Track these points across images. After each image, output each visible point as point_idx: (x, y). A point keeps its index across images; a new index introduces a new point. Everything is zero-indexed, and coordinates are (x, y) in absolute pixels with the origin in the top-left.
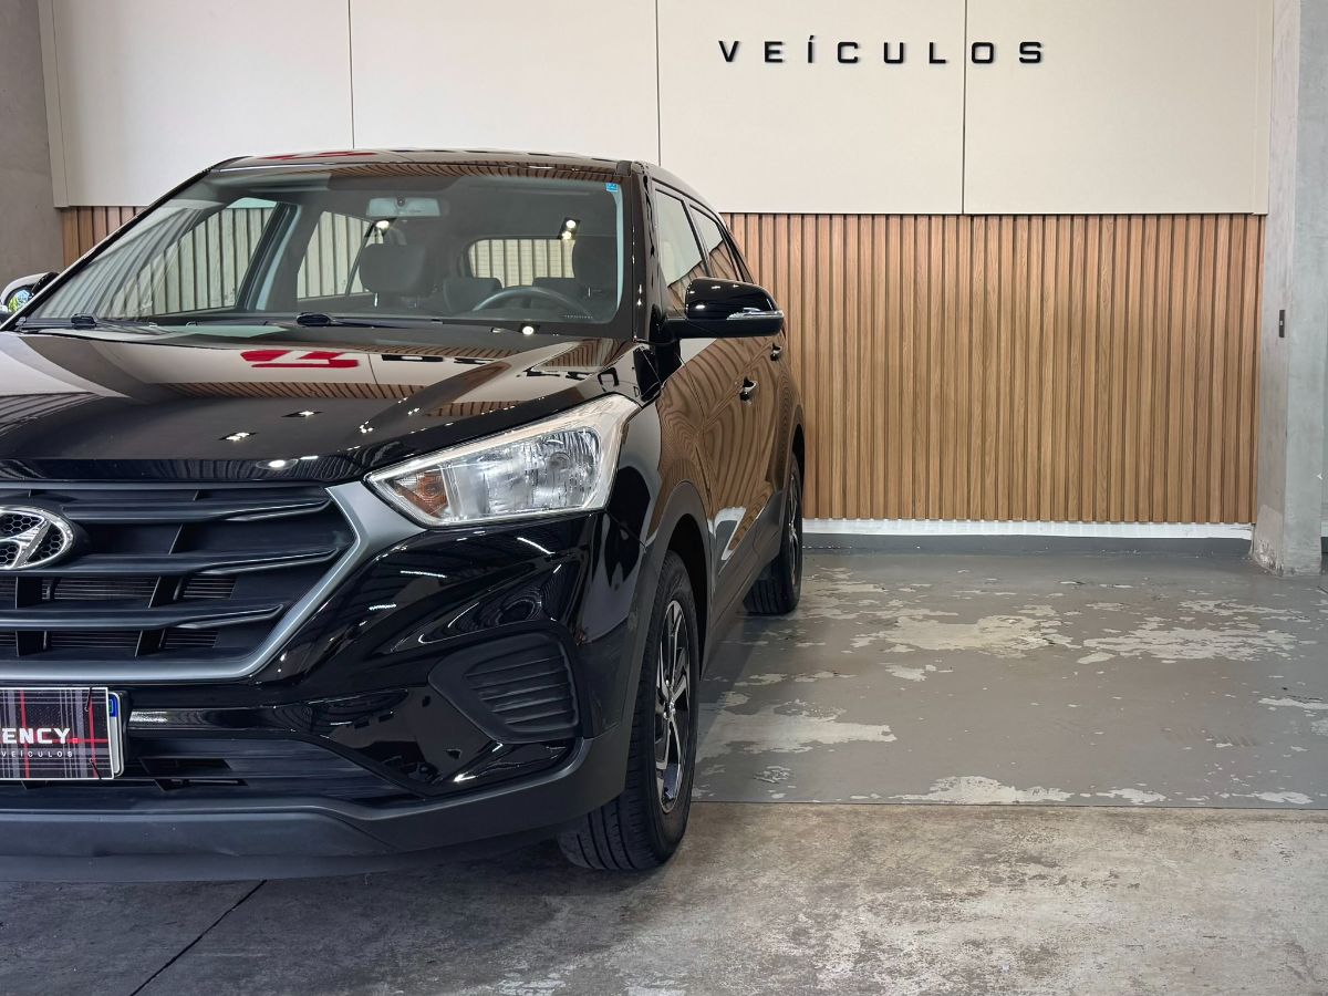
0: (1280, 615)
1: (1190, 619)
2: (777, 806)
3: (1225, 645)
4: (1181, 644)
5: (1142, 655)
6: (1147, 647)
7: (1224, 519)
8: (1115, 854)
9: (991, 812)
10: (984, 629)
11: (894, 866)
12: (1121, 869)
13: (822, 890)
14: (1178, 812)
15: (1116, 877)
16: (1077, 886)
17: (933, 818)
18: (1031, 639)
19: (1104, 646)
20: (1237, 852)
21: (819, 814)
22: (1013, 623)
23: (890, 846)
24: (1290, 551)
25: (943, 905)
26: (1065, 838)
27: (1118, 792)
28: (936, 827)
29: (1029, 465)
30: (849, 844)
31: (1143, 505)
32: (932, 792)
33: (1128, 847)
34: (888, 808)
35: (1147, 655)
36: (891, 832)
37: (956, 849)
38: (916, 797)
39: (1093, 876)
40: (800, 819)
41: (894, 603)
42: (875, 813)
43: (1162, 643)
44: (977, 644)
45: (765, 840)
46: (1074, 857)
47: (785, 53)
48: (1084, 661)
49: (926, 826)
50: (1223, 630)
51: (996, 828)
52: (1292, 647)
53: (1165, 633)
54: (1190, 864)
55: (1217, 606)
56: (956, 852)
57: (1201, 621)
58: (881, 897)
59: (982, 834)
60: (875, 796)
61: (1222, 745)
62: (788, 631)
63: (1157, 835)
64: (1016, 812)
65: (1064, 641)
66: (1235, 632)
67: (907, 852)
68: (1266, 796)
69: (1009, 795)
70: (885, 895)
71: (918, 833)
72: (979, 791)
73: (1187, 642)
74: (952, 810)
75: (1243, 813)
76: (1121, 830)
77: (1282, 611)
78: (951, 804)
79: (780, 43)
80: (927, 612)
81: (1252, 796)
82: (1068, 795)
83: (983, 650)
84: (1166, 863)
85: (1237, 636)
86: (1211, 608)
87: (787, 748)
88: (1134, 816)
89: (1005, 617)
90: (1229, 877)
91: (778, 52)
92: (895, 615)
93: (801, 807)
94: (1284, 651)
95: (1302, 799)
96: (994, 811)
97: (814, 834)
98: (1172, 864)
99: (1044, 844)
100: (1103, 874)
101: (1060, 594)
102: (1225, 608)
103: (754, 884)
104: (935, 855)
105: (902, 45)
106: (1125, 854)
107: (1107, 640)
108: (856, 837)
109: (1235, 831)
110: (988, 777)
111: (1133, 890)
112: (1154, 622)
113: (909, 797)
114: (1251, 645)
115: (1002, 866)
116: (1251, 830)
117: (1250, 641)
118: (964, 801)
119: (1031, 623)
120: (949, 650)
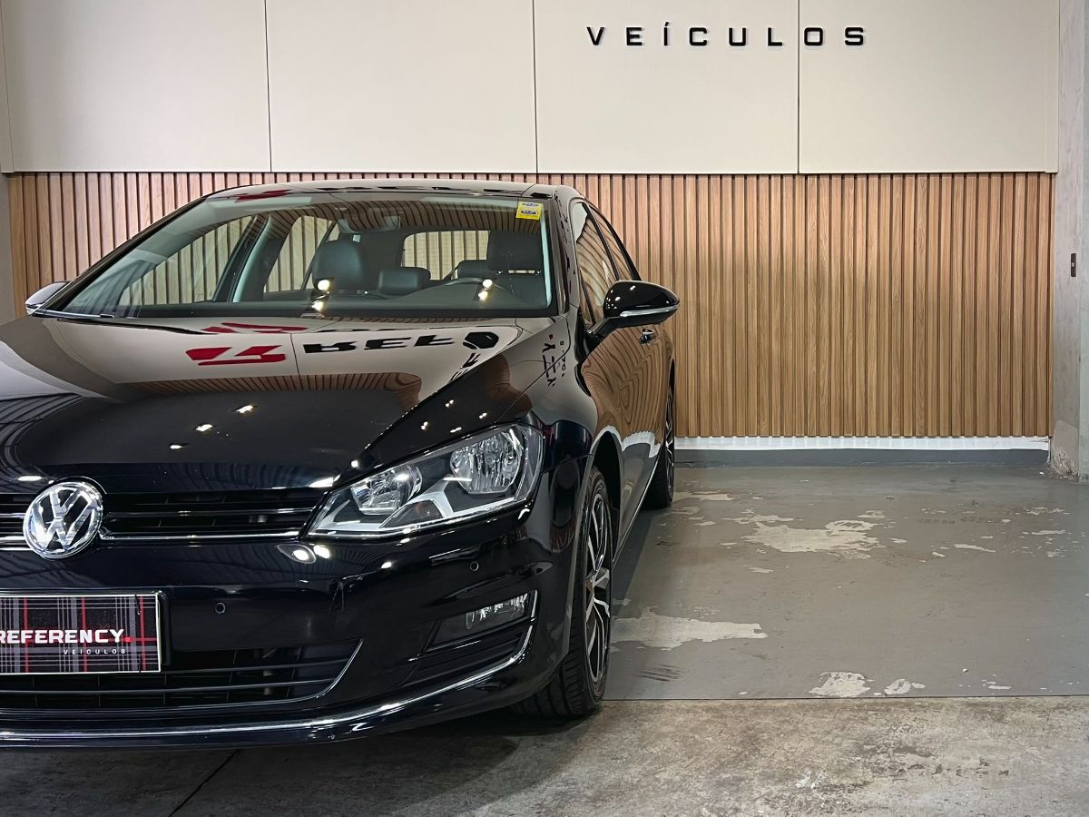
13: (721, 784)
15: (986, 765)
17: (812, 712)
33: (992, 735)
37: (837, 741)
39: (965, 764)
51: (870, 720)
56: (837, 744)
59: (858, 726)
63: (1015, 722)
70: (779, 787)
71: (800, 725)
76: (983, 718)
88: (992, 705)
96: (866, 704)
97: (707, 729)
100: (974, 762)
106: (990, 742)
115: (881, 756)
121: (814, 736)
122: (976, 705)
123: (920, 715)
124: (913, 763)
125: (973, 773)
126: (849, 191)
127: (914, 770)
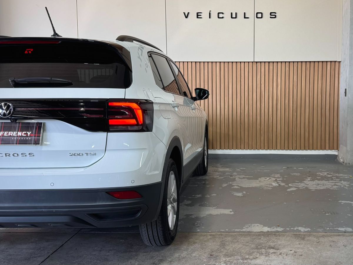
0: (346, 176)
1: (319, 178)
2: (198, 233)
3: (329, 185)
4: (317, 185)
5: (305, 188)
6: (307, 186)
7: (329, 149)
8: (296, 246)
9: (260, 234)
10: (260, 181)
11: (232, 250)
12: (297, 250)
14: (314, 234)
15: (296, 253)
16: (284, 255)
18: (274, 184)
19: (295, 186)
20: (331, 245)
21: (211, 235)
22: (268, 179)
23: (231, 244)
24: (348, 158)
25: (246, 261)
26: (281, 241)
27: (297, 228)
28: (244, 239)
29: (274, 134)
30: (219, 244)
31: (307, 145)
32: (244, 228)
34: (231, 233)
35: (306, 188)
36: (232, 240)
37: (250, 245)
38: (239, 230)
40: (205, 237)
41: (235, 174)
42: (227, 235)
43: (311, 184)
44: (258, 185)
45: (195, 243)
46: (284, 247)
47: (203, 15)
48: (289, 190)
49: (242, 238)
50: (329, 181)
51: (262, 239)
52: (348, 185)
53: (312, 182)
54: (317, 249)
55: (328, 174)
57: (323, 178)
58: (228, 259)
60: (227, 230)
61: (327, 214)
62: (204, 182)
64: (268, 234)
65: (283, 184)
66: (332, 181)
67: (236, 246)
68: (340, 229)
69: (266, 229)
71: (239, 240)
72: (257, 228)
73: (318, 184)
74: (249, 233)
75: (333, 234)
77: (346, 175)
78: (249, 232)
79: (201, 13)
80: (244, 176)
81: (336, 229)
82: (282, 229)
83: (260, 187)
84: (310, 249)
85: (333, 183)
86: (326, 174)
87: (202, 216)
89: (266, 178)
90: (328, 252)
91: (200, 15)
92: (235, 177)
93: (205, 233)
94: (346, 186)
95: (350, 229)
98: (312, 249)
99: (275, 243)
101: (283, 171)
102: (330, 174)
103: (191, 256)
104: (244, 247)
105: (236, 13)
107: (296, 184)
108: (221, 242)
109: (331, 239)
110: (260, 224)
111: (301, 257)
112: (309, 179)
113: (237, 230)
114: (337, 185)
115: (263, 250)
116: (335, 239)
117: (337, 184)
118: (253, 231)
119: (274, 179)
120: (250, 187)
121: (243, 243)
122: (296, 235)
123: (278, 237)
124: (273, 252)
125: (291, 255)
126: (271, 67)
127: (272, 254)
